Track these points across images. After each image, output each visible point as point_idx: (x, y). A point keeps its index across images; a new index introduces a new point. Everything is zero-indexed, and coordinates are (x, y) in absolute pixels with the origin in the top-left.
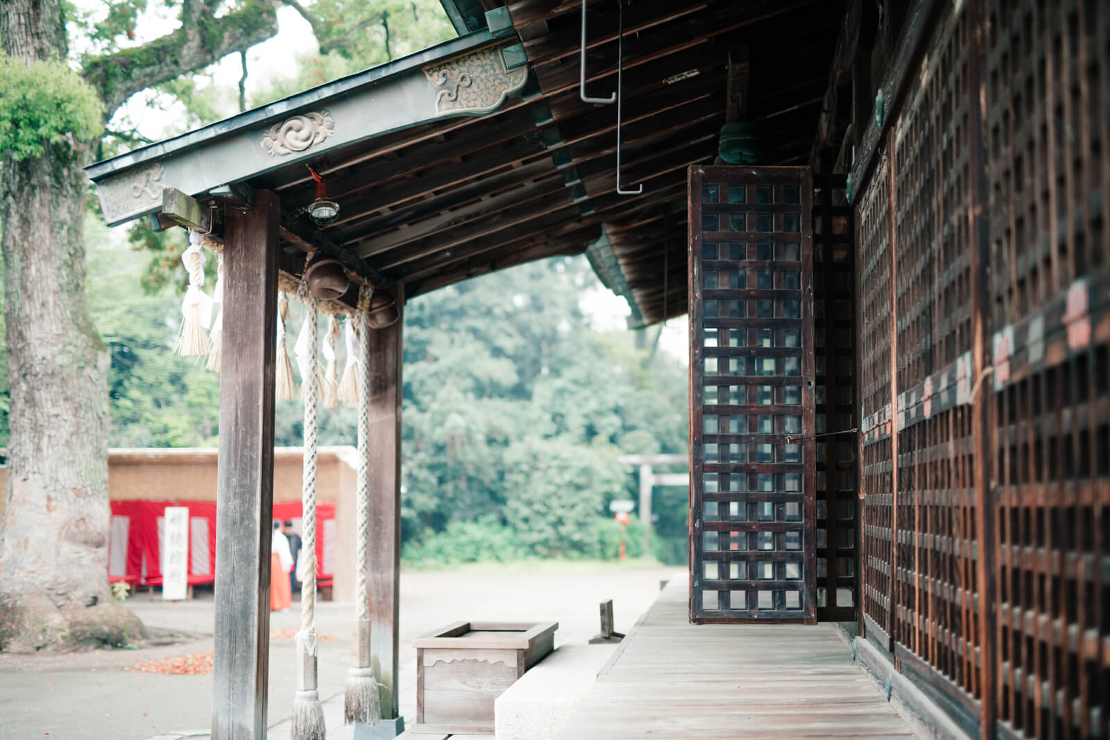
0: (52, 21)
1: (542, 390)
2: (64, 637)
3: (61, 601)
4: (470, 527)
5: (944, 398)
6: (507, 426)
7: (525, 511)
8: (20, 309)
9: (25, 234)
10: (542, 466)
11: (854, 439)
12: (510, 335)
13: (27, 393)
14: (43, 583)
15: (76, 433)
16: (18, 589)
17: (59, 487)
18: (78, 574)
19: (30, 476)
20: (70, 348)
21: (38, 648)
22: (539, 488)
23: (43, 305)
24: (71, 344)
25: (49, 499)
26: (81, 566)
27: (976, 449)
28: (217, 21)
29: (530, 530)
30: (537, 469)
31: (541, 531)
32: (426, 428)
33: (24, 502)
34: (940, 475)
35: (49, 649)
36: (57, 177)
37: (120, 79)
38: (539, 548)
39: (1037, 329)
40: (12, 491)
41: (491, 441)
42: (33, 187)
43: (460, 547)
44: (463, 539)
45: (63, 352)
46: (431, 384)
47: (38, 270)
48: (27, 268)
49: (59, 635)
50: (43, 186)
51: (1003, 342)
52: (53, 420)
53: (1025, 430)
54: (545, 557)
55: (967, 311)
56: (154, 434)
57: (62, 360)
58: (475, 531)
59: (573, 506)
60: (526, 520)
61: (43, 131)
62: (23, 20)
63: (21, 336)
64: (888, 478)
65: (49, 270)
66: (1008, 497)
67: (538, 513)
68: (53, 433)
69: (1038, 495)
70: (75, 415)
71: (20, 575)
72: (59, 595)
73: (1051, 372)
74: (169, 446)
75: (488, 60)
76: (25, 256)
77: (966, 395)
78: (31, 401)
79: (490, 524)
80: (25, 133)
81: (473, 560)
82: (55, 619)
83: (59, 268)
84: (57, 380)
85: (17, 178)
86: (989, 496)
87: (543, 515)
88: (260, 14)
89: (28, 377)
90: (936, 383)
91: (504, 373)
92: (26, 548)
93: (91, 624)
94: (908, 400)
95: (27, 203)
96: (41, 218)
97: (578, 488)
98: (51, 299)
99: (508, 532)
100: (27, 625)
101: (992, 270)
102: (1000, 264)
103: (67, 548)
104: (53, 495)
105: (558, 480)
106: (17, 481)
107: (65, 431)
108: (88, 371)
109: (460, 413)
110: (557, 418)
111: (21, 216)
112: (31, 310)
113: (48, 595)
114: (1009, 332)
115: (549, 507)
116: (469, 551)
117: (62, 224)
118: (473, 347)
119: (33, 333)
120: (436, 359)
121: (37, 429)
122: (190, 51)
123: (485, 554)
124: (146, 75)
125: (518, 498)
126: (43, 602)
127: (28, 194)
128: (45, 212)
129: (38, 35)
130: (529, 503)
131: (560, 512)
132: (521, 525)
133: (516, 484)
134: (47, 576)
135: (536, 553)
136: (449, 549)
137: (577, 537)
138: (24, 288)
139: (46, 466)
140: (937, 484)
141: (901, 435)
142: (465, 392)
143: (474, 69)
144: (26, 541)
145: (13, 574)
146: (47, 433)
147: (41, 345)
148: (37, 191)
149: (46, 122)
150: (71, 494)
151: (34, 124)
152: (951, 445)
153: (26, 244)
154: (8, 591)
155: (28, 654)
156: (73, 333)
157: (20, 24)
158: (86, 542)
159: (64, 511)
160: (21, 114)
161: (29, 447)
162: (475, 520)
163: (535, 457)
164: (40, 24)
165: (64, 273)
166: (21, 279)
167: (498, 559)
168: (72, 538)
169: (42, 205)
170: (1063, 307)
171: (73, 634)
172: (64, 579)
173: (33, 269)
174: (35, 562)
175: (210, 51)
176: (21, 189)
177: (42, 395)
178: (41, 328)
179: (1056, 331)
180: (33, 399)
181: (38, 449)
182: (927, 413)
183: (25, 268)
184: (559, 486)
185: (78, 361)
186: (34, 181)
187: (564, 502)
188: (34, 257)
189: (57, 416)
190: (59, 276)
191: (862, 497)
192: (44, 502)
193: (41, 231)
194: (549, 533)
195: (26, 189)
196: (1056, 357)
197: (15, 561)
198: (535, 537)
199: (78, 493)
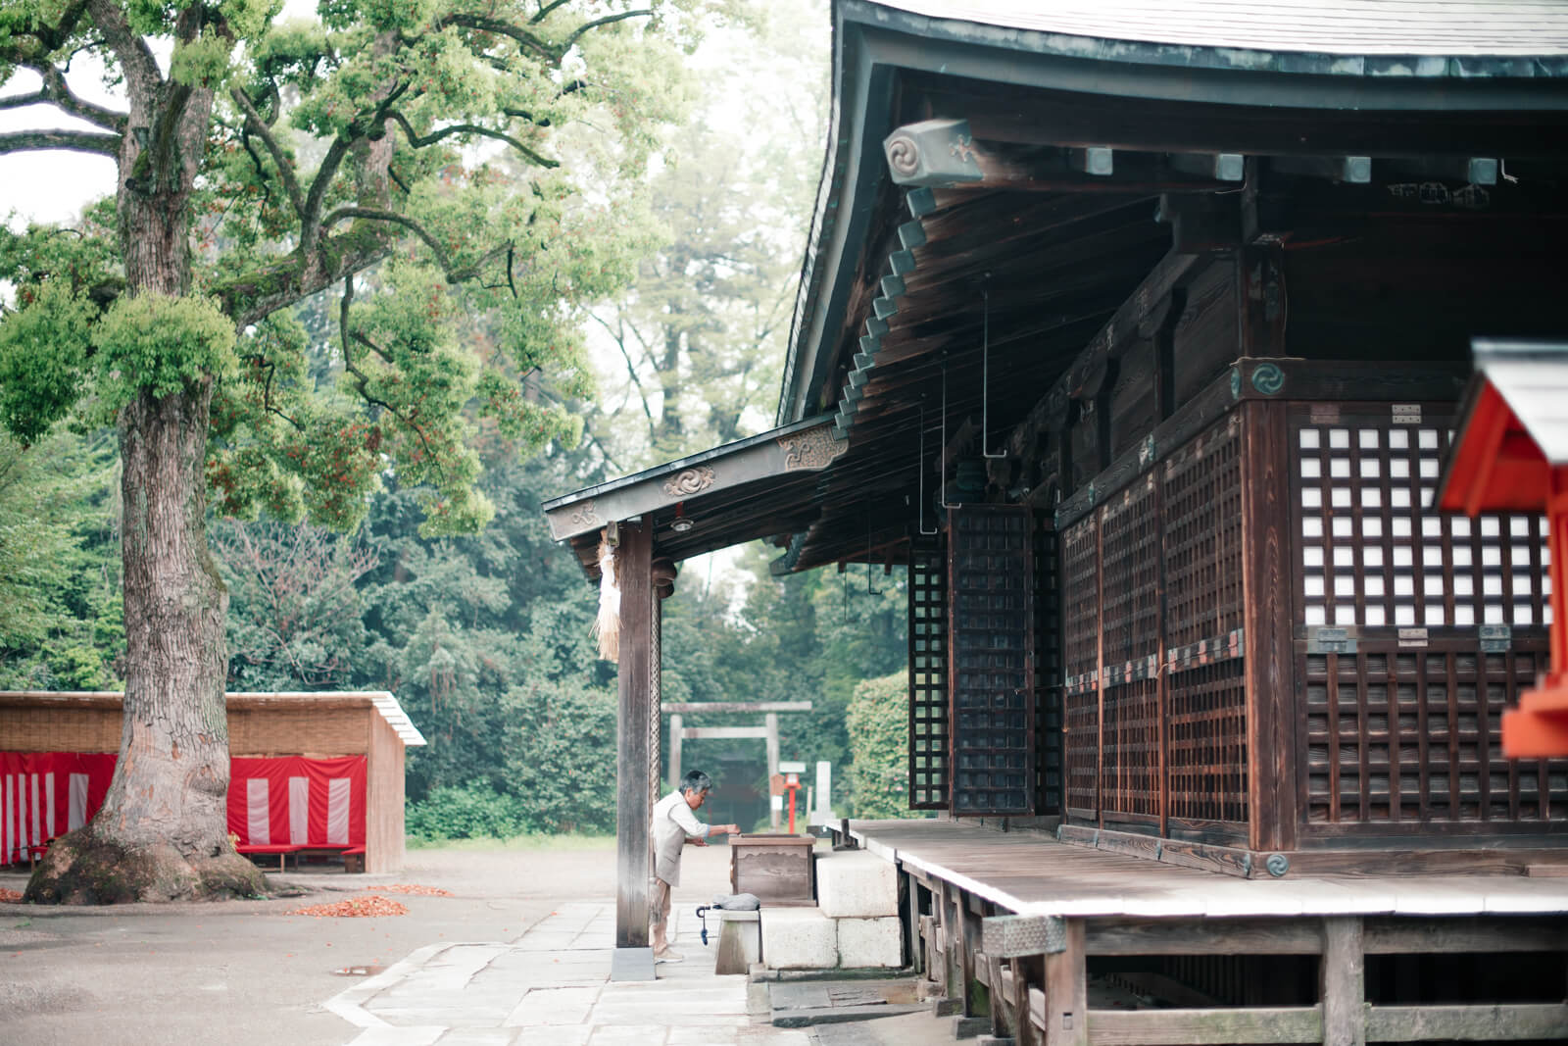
0: (181, 249)
1: (542, 616)
2: (197, 887)
3: (188, 851)
4: (457, 794)
5: (1140, 674)
6: (502, 663)
7: (529, 773)
8: (145, 548)
9: (152, 473)
10: (552, 715)
11: (1060, 691)
12: (500, 546)
13: (151, 634)
14: (169, 832)
15: (200, 677)
16: (144, 837)
17: (185, 733)
18: (202, 823)
19: (156, 721)
20: (196, 589)
21: (173, 898)
22: (548, 742)
23: (169, 543)
24: (196, 584)
25: (175, 745)
26: (204, 814)
27: (1159, 699)
28: (332, 241)
29: (537, 798)
30: (546, 719)
31: (550, 799)
32: (401, 666)
33: (148, 748)
34: (1137, 712)
35: (184, 898)
36: (187, 412)
37: (245, 308)
38: (547, 819)
39: (1187, 653)
40: (132, 737)
41: (482, 683)
42: (162, 423)
43: (444, 818)
44: (449, 808)
45: (189, 593)
46: (405, 609)
47: (165, 508)
48: (155, 505)
49: (193, 884)
50: (172, 421)
51: (1173, 654)
52: (179, 663)
53: (1182, 692)
54: (555, 832)
55: (1153, 634)
56: (56, 672)
57: (188, 601)
58: (464, 798)
59: (590, 766)
60: (530, 784)
61: (185, 368)
62: (154, 250)
63: (146, 576)
64: (1093, 717)
65: (175, 508)
66: (1175, 720)
67: (545, 774)
68: (179, 677)
69: (1187, 718)
70: (199, 658)
71: (144, 823)
72: (185, 844)
73: (1193, 670)
74: (77, 687)
75: (821, 435)
76: (152, 495)
77: (1152, 674)
78: (156, 643)
79: (480, 790)
80: (167, 370)
81: (464, 835)
82: (186, 869)
83: (185, 506)
84: (184, 622)
85: (145, 413)
86: (1165, 721)
87: (553, 777)
88: (375, 233)
89: (153, 619)
90: (1134, 666)
91: (494, 593)
92: (151, 795)
93: (221, 874)
94: (1112, 671)
95: (155, 439)
96: (170, 454)
97: (596, 742)
98: (177, 537)
99: (506, 799)
100: (161, 874)
101: (1167, 620)
102: (1172, 621)
103: (191, 796)
104: (179, 740)
105: (571, 733)
106: (139, 727)
107: (191, 673)
108: (212, 612)
109: (446, 646)
110: (564, 652)
111: (149, 452)
112: (158, 549)
113: (175, 845)
114: (1176, 650)
115: (561, 768)
116: (459, 822)
117: (190, 459)
118: (457, 562)
119: (159, 573)
120: (410, 577)
121: (162, 673)
122: (309, 277)
123: (479, 828)
124: (269, 303)
125: (522, 757)
126: (171, 851)
127: (156, 429)
128: (174, 447)
129: (168, 265)
130: (535, 763)
131: (574, 773)
132: (523, 790)
133: (517, 738)
134: (173, 826)
135: (543, 828)
136: (432, 821)
137: (595, 805)
138: (150, 526)
139: (172, 711)
140: (1133, 717)
141: (1105, 691)
142: (450, 618)
143: (812, 440)
144: (152, 788)
145: (136, 822)
146: (172, 677)
147: (167, 585)
148: (166, 426)
149: (189, 359)
150: (197, 739)
151: (177, 361)
152: (1144, 697)
153: (153, 481)
154: (132, 840)
155: (164, 902)
156: (198, 573)
157: (150, 254)
158: (209, 791)
159: (189, 759)
160: (165, 352)
161: (155, 691)
162: (463, 785)
163: (543, 703)
164: (171, 253)
165: (189, 510)
166: (147, 517)
167: (495, 833)
168: (196, 786)
169: (170, 440)
170: (1197, 648)
171: (206, 884)
172: (190, 828)
173: (160, 506)
174: (160, 810)
175: (329, 276)
176: (148, 424)
177: (168, 637)
178: (167, 568)
179: (1195, 656)
180: (159, 641)
181: (164, 693)
182: (1128, 679)
183: (152, 505)
184: (573, 742)
185: (204, 602)
186: (163, 416)
187: (579, 760)
188: (161, 494)
189: (182, 659)
190: (184, 514)
191: (1065, 730)
192: (169, 748)
193: (170, 467)
194: (561, 800)
195: (154, 423)
196: (1195, 666)
197: (139, 809)
198: (543, 805)
199: (205, 738)
